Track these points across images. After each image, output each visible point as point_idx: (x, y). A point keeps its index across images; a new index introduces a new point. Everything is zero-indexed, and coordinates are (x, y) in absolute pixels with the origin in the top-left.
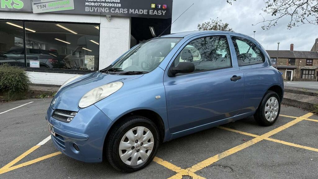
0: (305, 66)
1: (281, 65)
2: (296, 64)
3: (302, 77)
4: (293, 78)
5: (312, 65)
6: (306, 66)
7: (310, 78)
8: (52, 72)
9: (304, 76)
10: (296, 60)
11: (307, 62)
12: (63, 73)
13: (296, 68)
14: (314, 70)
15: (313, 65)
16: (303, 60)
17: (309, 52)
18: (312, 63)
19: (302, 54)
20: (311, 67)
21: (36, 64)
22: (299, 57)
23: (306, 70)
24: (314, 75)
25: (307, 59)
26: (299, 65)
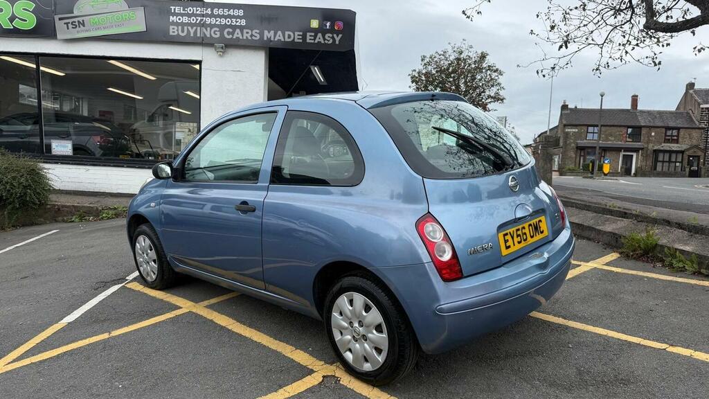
0: (663, 144)
1: (611, 141)
2: (642, 138)
3: (655, 169)
4: (636, 171)
5: (677, 141)
6: (664, 142)
7: (672, 169)
8: (100, 165)
9: (659, 165)
10: (644, 131)
11: (666, 135)
12: (123, 167)
13: (642, 149)
14: (682, 152)
15: (680, 140)
16: (659, 129)
17: (671, 113)
18: (678, 136)
19: (656, 117)
20: (674, 147)
21: (64, 147)
22: (648, 124)
23: (665, 152)
24: (682, 162)
25: (668, 128)
26: (648, 143)
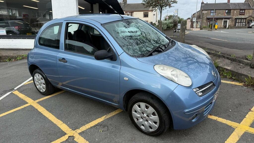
0: (239, 16)
1: (219, 15)
2: (231, 14)
3: (235, 26)
4: (228, 27)
5: (244, 15)
6: (239, 15)
7: (242, 25)
8: (17, 39)
9: (237, 24)
10: (232, 11)
11: (240, 13)
12: (26, 39)
13: (231, 18)
14: (246, 19)
15: (245, 14)
16: (237, 10)
17: (242, 3)
18: (244, 12)
19: (237, 5)
20: (243, 17)
21: (3, 32)
22: (234, 8)
23: (239, 19)
24: (245, 22)
25: (241, 10)
26: (233, 16)
